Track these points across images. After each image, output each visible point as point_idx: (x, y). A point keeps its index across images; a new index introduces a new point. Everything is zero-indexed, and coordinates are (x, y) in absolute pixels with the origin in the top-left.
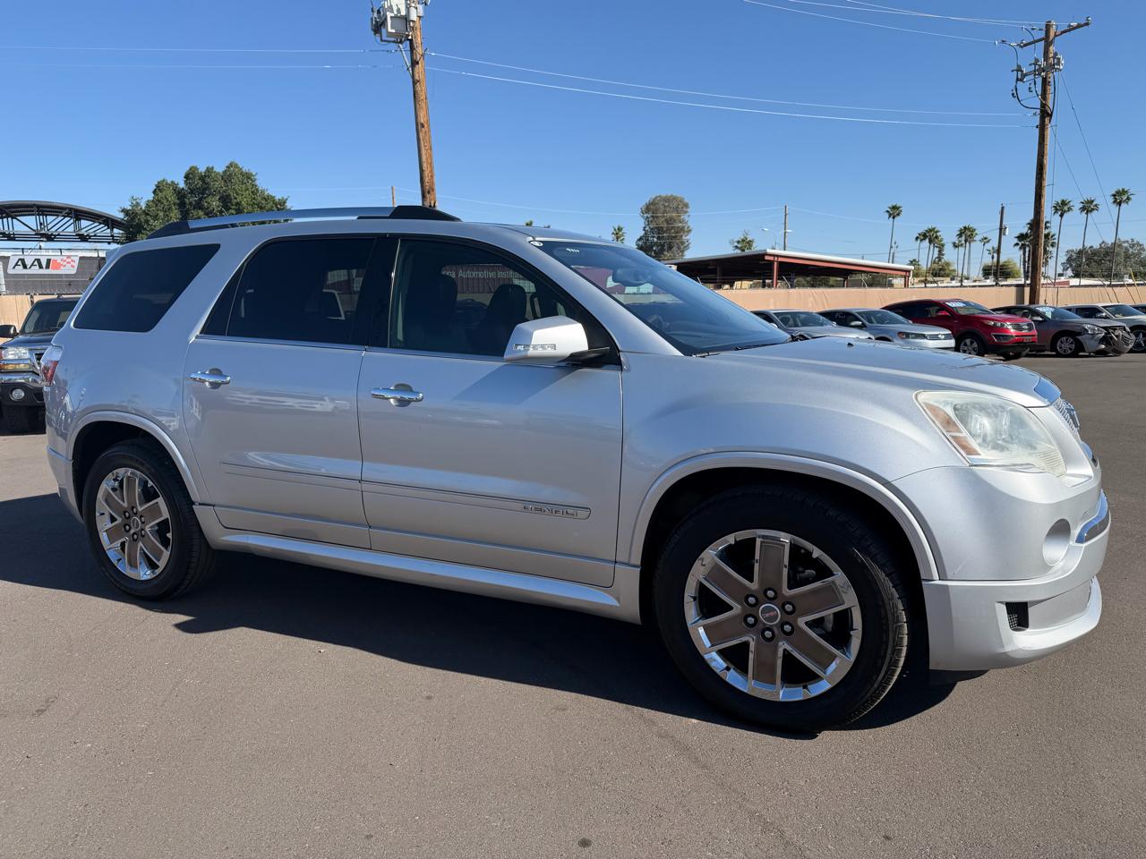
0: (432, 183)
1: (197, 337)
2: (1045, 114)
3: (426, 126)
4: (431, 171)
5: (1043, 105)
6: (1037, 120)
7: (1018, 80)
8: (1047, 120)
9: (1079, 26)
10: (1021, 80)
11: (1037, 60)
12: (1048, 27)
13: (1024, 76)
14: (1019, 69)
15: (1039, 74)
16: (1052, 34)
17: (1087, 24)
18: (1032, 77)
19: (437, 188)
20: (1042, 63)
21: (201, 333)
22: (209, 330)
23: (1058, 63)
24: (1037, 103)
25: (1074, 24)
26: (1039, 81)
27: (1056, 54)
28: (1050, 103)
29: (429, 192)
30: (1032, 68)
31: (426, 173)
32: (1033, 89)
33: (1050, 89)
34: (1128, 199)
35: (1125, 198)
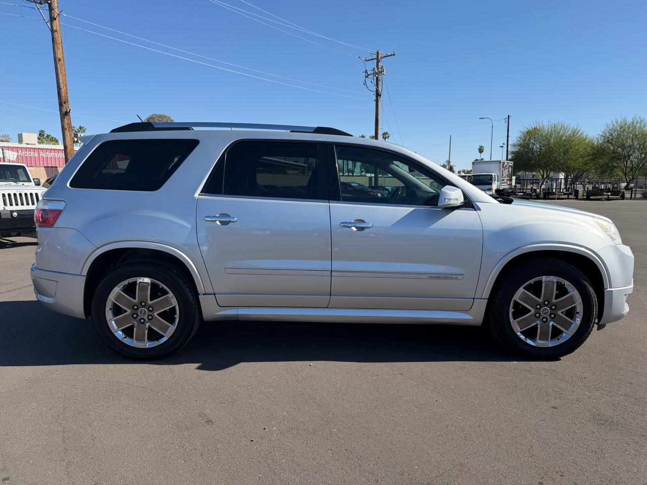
0: (67, 97)
1: (199, 195)
2: (378, 95)
3: (62, 60)
4: (66, 90)
5: (377, 90)
6: (375, 98)
7: (366, 77)
8: (379, 97)
9: (391, 55)
10: (367, 77)
11: (374, 69)
12: (378, 53)
13: (369, 75)
14: (366, 72)
15: (375, 75)
16: (379, 57)
17: (394, 55)
18: (372, 76)
19: (69, 100)
20: (377, 71)
21: (201, 192)
22: (207, 190)
23: (383, 72)
24: (374, 89)
25: (389, 54)
26: (375, 78)
27: (382, 67)
28: (380, 90)
29: (65, 103)
30: (372, 72)
31: (63, 90)
32: (373, 82)
33: (380, 83)
34: (388, 136)
35: (387, 136)
